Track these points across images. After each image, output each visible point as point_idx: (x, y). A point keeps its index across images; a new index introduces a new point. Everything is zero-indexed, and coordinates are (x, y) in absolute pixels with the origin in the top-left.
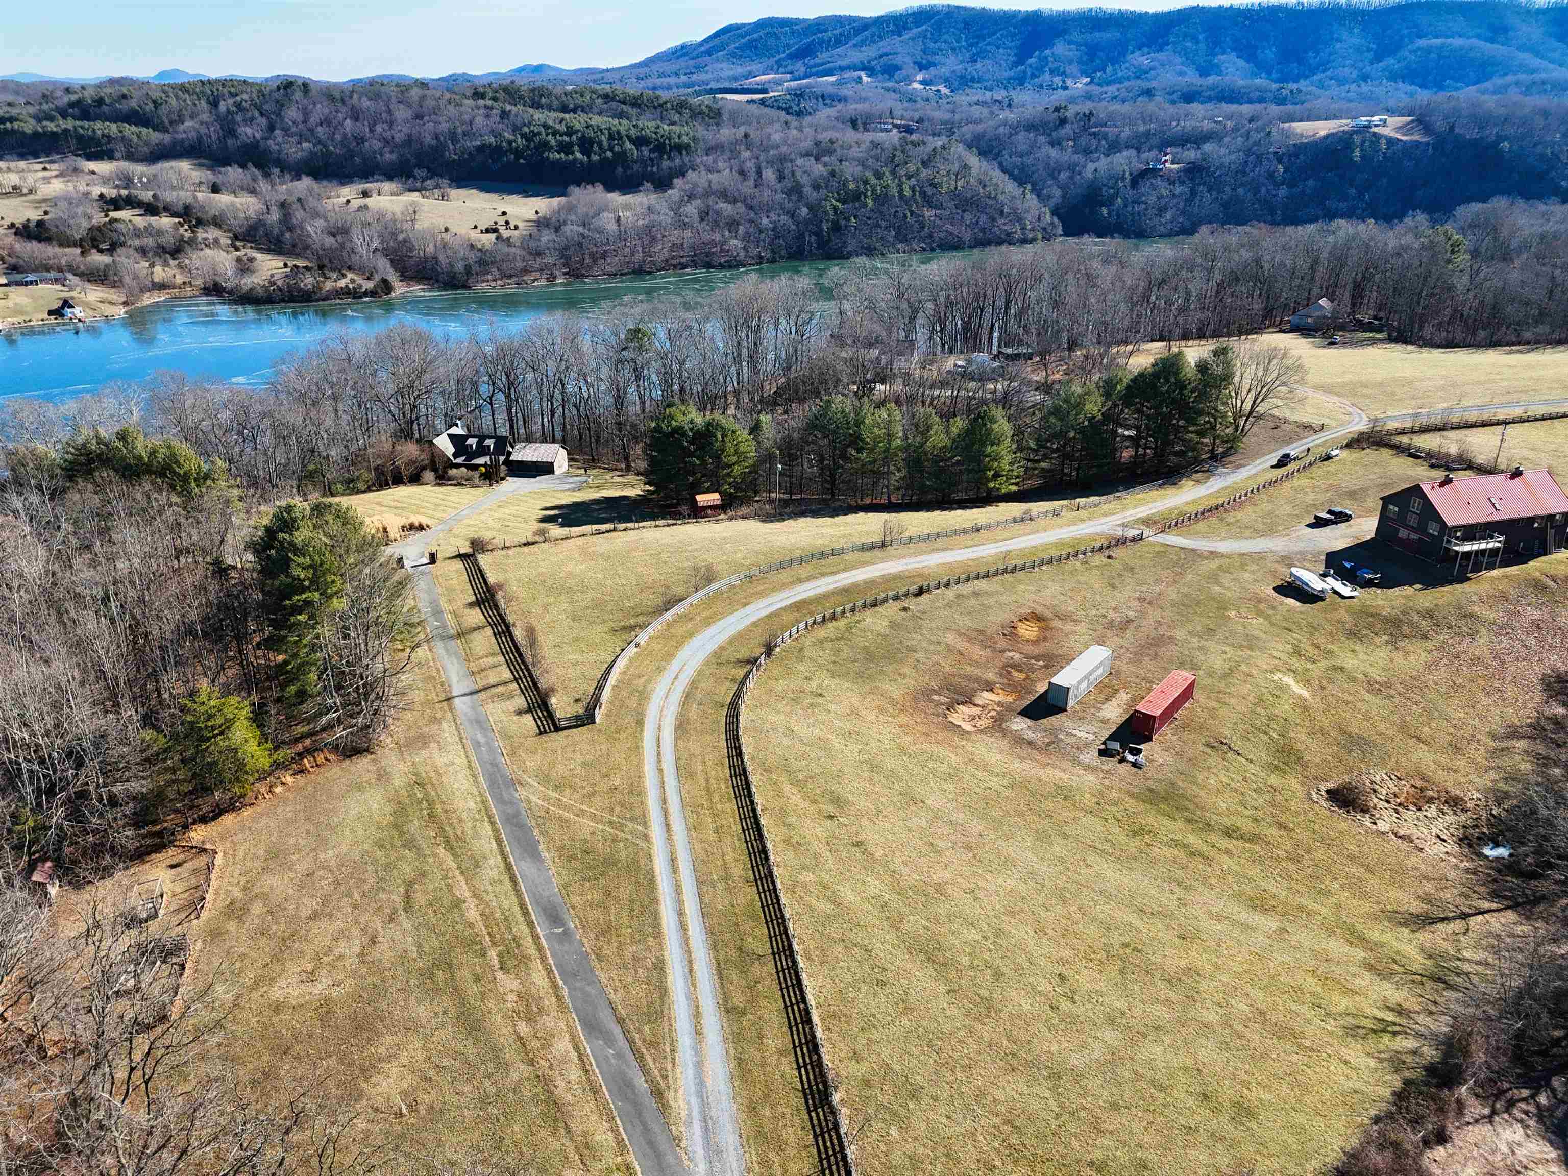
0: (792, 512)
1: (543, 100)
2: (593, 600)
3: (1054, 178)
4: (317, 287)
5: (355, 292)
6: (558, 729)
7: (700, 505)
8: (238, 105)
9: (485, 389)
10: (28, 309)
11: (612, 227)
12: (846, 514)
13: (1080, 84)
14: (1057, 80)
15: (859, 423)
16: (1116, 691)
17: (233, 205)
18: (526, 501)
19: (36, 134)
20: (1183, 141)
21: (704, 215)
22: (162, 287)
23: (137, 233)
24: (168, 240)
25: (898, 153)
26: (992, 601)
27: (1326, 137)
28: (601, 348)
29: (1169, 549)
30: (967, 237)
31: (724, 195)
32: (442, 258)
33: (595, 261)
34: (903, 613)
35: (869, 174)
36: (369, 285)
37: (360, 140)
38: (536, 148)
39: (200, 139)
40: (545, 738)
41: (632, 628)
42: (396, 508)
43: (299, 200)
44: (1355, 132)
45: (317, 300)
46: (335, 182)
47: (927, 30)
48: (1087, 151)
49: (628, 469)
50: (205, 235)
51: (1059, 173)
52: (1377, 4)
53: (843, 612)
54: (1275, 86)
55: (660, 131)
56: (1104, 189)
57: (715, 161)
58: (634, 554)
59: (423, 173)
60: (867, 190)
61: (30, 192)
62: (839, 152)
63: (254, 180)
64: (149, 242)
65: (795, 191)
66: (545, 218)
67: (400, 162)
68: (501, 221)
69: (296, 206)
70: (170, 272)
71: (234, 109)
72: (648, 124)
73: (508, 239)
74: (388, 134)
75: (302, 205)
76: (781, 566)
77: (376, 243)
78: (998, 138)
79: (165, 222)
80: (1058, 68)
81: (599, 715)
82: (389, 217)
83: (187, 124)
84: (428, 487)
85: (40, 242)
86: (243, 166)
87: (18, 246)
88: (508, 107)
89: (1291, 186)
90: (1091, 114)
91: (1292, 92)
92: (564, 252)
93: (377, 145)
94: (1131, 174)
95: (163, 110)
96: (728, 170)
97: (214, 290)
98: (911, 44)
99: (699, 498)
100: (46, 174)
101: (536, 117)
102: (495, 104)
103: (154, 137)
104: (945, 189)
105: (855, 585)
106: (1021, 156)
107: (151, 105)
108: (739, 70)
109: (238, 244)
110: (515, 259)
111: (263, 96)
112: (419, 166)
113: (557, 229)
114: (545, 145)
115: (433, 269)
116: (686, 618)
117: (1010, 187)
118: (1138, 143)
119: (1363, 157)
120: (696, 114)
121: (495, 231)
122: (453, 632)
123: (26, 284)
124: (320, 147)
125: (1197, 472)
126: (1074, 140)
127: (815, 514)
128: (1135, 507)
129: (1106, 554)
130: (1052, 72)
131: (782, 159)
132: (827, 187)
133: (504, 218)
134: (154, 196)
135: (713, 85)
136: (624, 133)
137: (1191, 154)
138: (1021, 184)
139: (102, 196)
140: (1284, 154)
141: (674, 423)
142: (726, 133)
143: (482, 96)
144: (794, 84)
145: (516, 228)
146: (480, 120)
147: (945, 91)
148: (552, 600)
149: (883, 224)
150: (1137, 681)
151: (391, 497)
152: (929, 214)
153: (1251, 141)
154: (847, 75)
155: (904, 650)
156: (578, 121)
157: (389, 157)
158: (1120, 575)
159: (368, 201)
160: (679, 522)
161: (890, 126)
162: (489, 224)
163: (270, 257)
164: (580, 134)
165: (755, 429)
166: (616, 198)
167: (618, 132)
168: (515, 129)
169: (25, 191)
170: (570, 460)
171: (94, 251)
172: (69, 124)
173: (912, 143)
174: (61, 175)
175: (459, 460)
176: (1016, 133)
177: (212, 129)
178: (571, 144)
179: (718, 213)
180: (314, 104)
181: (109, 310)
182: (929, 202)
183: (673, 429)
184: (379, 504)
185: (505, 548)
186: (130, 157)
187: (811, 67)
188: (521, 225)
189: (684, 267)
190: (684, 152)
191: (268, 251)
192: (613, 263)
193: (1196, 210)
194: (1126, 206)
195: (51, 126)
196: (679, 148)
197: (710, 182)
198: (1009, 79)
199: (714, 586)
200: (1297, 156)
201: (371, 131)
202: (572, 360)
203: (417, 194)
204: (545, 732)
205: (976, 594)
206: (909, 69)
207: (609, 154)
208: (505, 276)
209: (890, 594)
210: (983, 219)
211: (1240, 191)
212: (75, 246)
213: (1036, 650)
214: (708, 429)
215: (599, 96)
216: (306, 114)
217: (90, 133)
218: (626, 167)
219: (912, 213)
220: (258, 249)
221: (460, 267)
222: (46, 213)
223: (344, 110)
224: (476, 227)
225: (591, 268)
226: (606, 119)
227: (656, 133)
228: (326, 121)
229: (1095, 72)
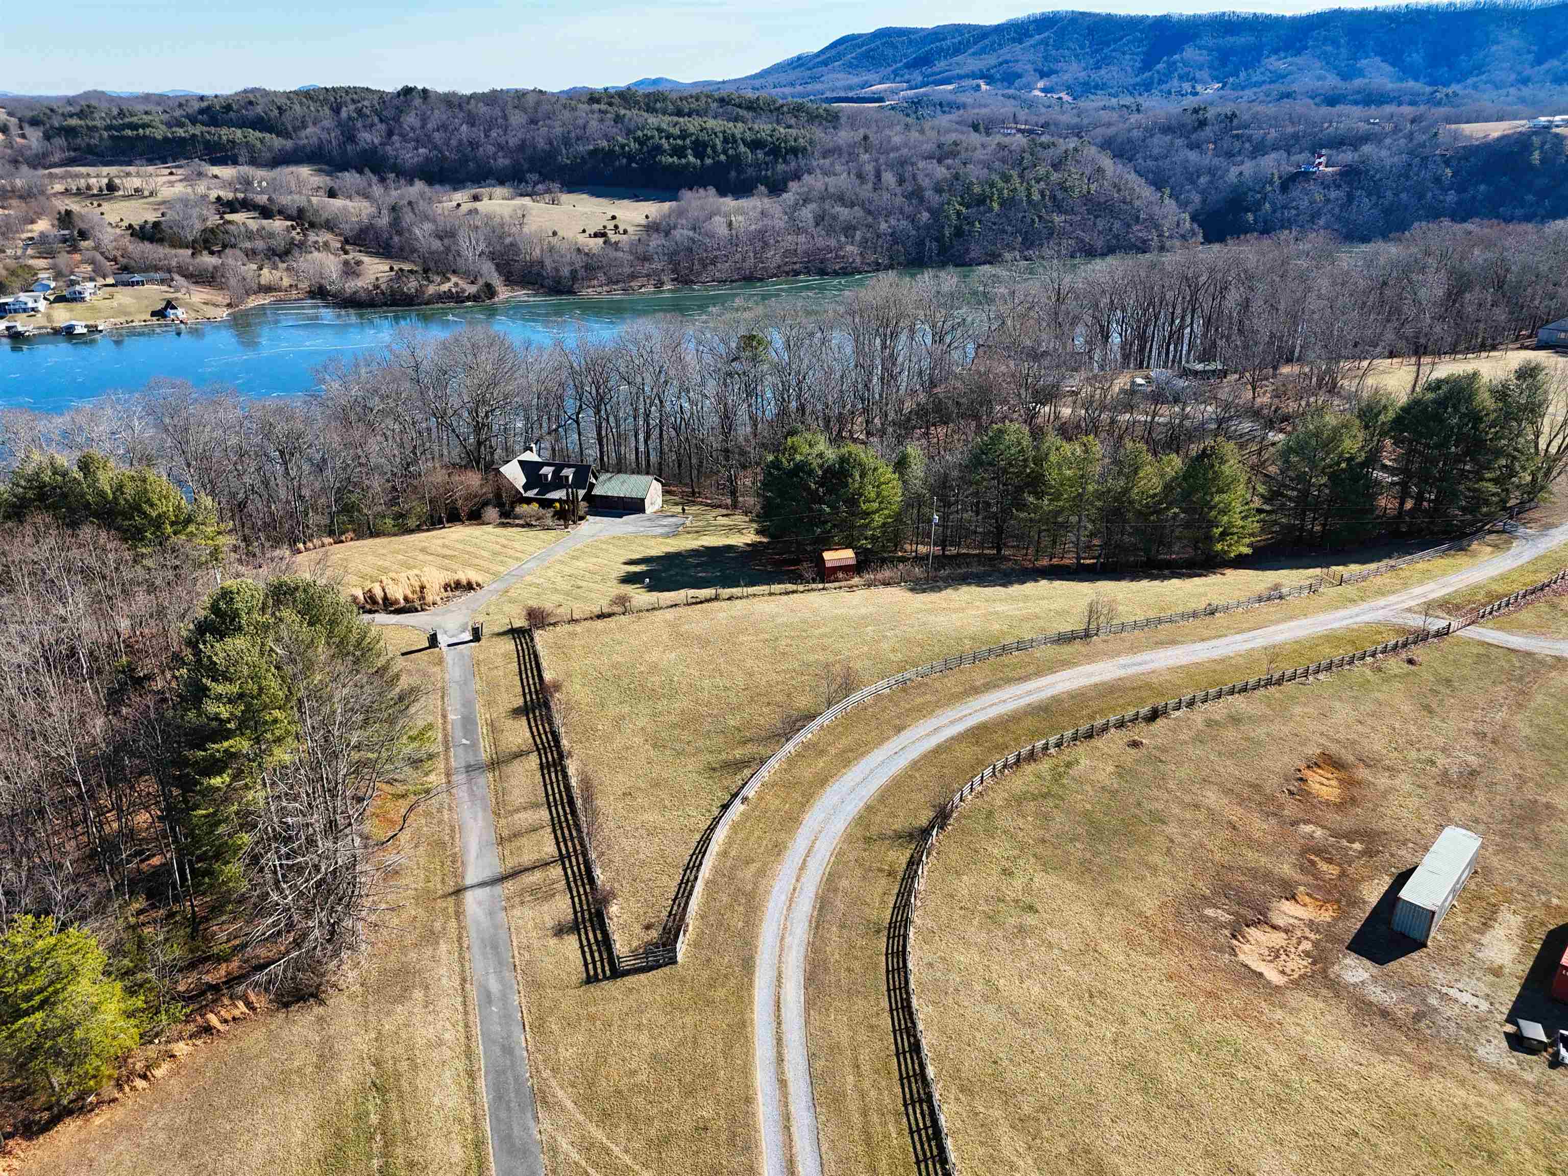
0: (949, 576)
1: (658, 105)
2: (683, 711)
3: (1193, 183)
4: (420, 291)
5: (458, 297)
6: (617, 973)
7: (828, 565)
8: (359, 112)
9: (571, 405)
10: (133, 310)
11: (723, 231)
12: (1023, 582)
13: (1210, 91)
14: (1187, 86)
15: (1039, 460)
16: (1494, 909)
17: (345, 208)
18: (607, 551)
19: (166, 139)
20: (1338, 143)
21: (819, 220)
22: (268, 289)
23: (250, 235)
24: (280, 244)
25: (1025, 155)
26: (1260, 732)
27: (1503, 137)
28: (708, 359)
29: (1493, 651)
30: (1099, 244)
31: (841, 199)
32: (548, 263)
33: (705, 267)
34: (1133, 751)
35: (995, 177)
36: (472, 289)
37: (474, 145)
38: (649, 152)
39: (320, 147)
40: (595, 991)
41: (738, 765)
42: (445, 558)
43: (410, 203)
44: (1535, 133)
45: (420, 304)
46: (448, 187)
47: (1049, 37)
48: (1230, 155)
49: (735, 506)
50: (316, 238)
51: (1198, 177)
52: (1539, 2)
53: (1046, 748)
54: (1428, 89)
55: (777, 134)
56: (1250, 193)
57: (832, 164)
58: (742, 638)
59: (535, 177)
60: (992, 193)
61: (151, 194)
62: (963, 155)
63: (370, 185)
64: (260, 244)
65: (916, 195)
66: (655, 223)
67: (514, 167)
68: (610, 225)
69: (407, 209)
70: (277, 274)
71: (355, 115)
72: (763, 127)
73: (616, 243)
74: (502, 140)
75: (413, 209)
76: (948, 665)
77: (482, 246)
78: (1130, 141)
79: (278, 225)
80: (1188, 74)
81: (682, 948)
82: (497, 220)
83: (308, 130)
84: (489, 528)
85: (152, 242)
86: (361, 172)
87: (131, 248)
88: (622, 112)
89: (1461, 190)
90: (1234, 115)
91: (1447, 95)
92: (672, 257)
93: (491, 149)
94: (1280, 178)
95: (287, 118)
96: (845, 174)
97: (319, 293)
98: (1032, 50)
99: (828, 556)
100: (173, 178)
101: (649, 121)
102: (609, 108)
103: (278, 142)
104: (1076, 194)
105: (1056, 700)
106: (1156, 159)
107: (276, 112)
108: (855, 80)
109: (347, 247)
110: (622, 266)
111: (384, 102)
112: (530, 171)
113: (667, 234)
114: (658, 149)
115: (539, 274)
116: (813, 749)
117: (1147, 192)
118: (1288, 145)
119: (1542, 161)
120: (813, 118)
121: (604, 235)
122: (484, 757)
123: (133, 284)
124: (435, 152)
125: (1490, 532)
126: (1215, 143)
127: (981, 580)
128: (1421, 582)
129: (1404, 656)
130: (1181, 78)
131: (903, 162)
132: (950, 190)
133: (613, 222)
134: (269, 199)
135: (828, 94)
136: (739, 136)
137: (1348, 156)
138: (1159, 189)
139: (219, 199)
140: (1451, 157)
141: (798, 458)
142: (844, 136)
143: (598, 101)
144: (911, 93)
145: (625, 232)
146: (594, 124)
147: (1066, 98)
148: (626, 709)
149: (1009, 229)
150: (1523, 888)
151: (440, 542)
152: (1058, 219)
153: (1415, 142)
154: (966, 83)
155: (1146, 819)
156: (692, 125)
157: (503, 162)
158: (1435, 692)
159: (478, 205)
160: (801, 588)
161: (1013, 131)
162: (598, 228)
163: (377, 260)
164: (693, 138)
165: (901, 465)
166: (729, 203)
167: (733, 135)
168: (629, 132)
169: (146, 193)
170: (666, 492)
171: (205, 252)
172: (197, 130)
173: (1041, 145)
174: (185, 179)
175: (531, 494)
176: (1152, 136)
177: (333, 135)
178: (684, 148)
179: (835, 218)
180: (432, 109)
181: (211, 312)
182: (1058, 207)
183: (796, 465)
184: (423, 550)
185: (573, 621)
186: (254, 162)
187: (928, 76)
188: (630, 230)
189: (797, 273)
190: (800, 155)
191: (377, 254)
192: (723, 268)
193: (1353, 217)
194: (1274, 211)
195: (180, 132)
196: (794, 151)
197: (827, 185)
198: (1134, 86)
199: (855, 697)
200: (1467, 159)
201: (487, 136)
202: (672, 372)
203: (528, 198)
204: (597, 980)
205: (1235, 720)
206: (1030, 76)
207: (723, 158)
208: (610, 282)
209: (1113, 719)
210: (1117, 225)
211: (1404, 196)
212: (187, 247)
213: (1347, 823)
214: (841, 467)
215: (715, 100)
216: (424, 121)
217: (216, 138)
218: (740, 171)
219: (1040, 217)
220: (367, 253)
221: (566, 271)
222: (163, 215)
223: (461, 115)
224: (584, 231)
225: (699, 274)
226: (721, 122)
227: (771, 136)
228: (443, 127)
229: (1227, 77)
